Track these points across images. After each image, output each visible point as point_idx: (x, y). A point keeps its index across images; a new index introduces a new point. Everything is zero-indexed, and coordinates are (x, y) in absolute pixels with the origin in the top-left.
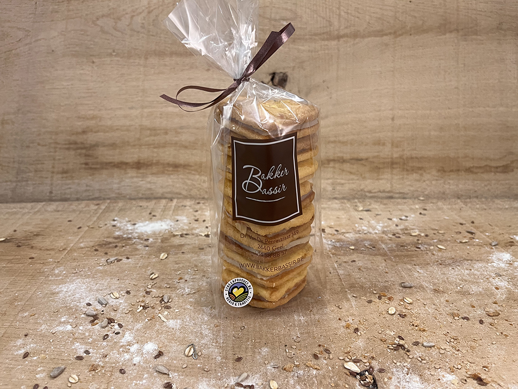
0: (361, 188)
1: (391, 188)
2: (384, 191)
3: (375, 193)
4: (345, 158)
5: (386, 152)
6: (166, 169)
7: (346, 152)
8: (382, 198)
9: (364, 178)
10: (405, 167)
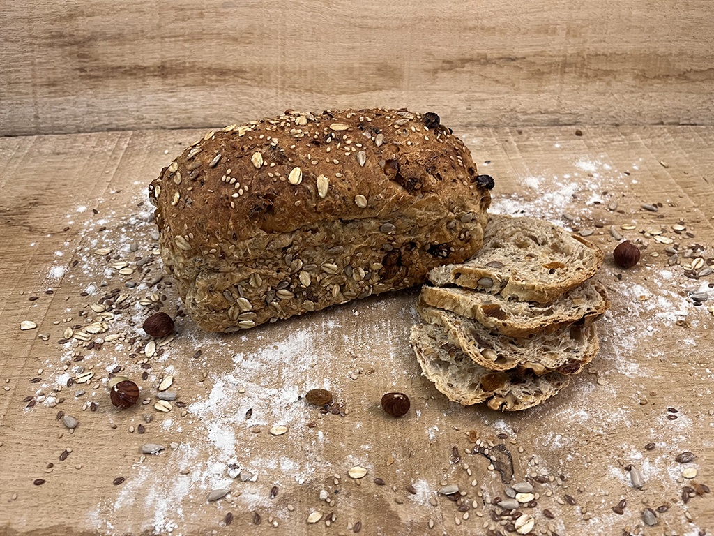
6: (207, 76)
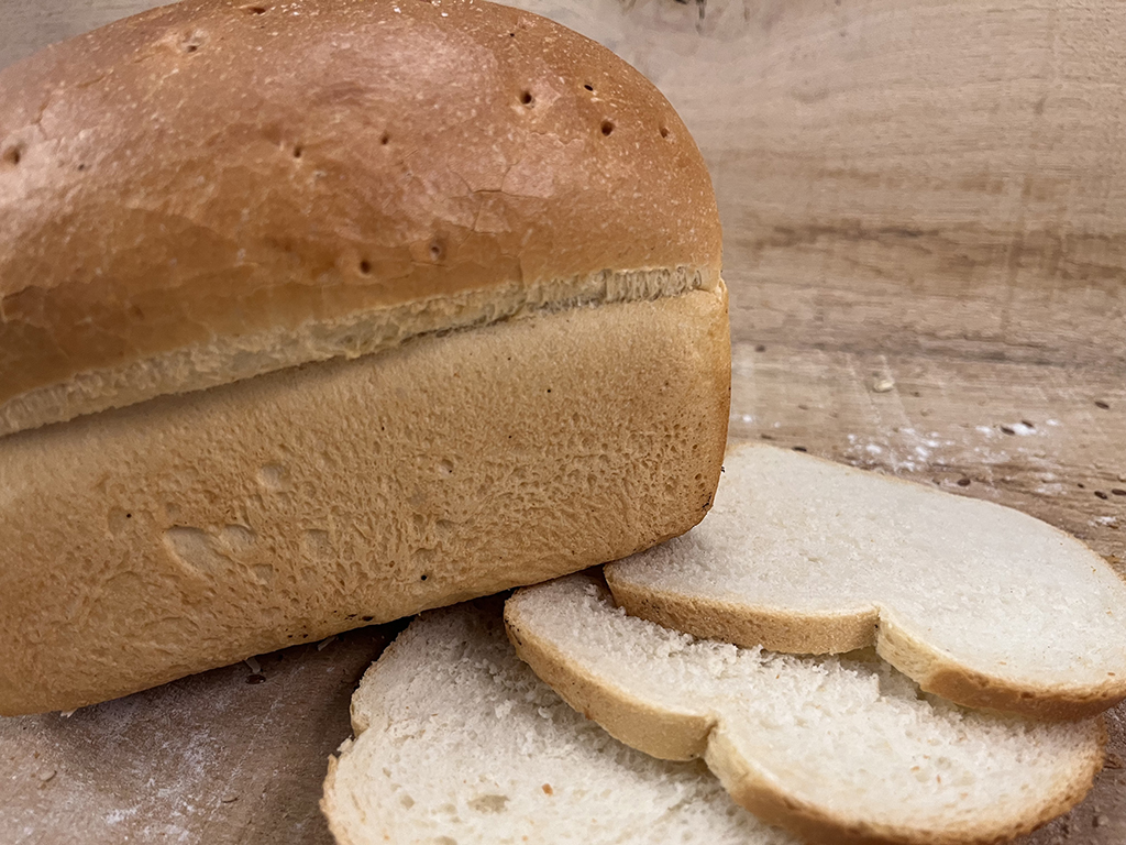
0: (907, 319)
1: (1003, 327)
2: (978, 337)
3: (948, 338)
4: (865, 225)
5: (1004, 213)
7: (873, 207)
8: (967, 356)
9: (919, 291)
10: (1061, 264)
